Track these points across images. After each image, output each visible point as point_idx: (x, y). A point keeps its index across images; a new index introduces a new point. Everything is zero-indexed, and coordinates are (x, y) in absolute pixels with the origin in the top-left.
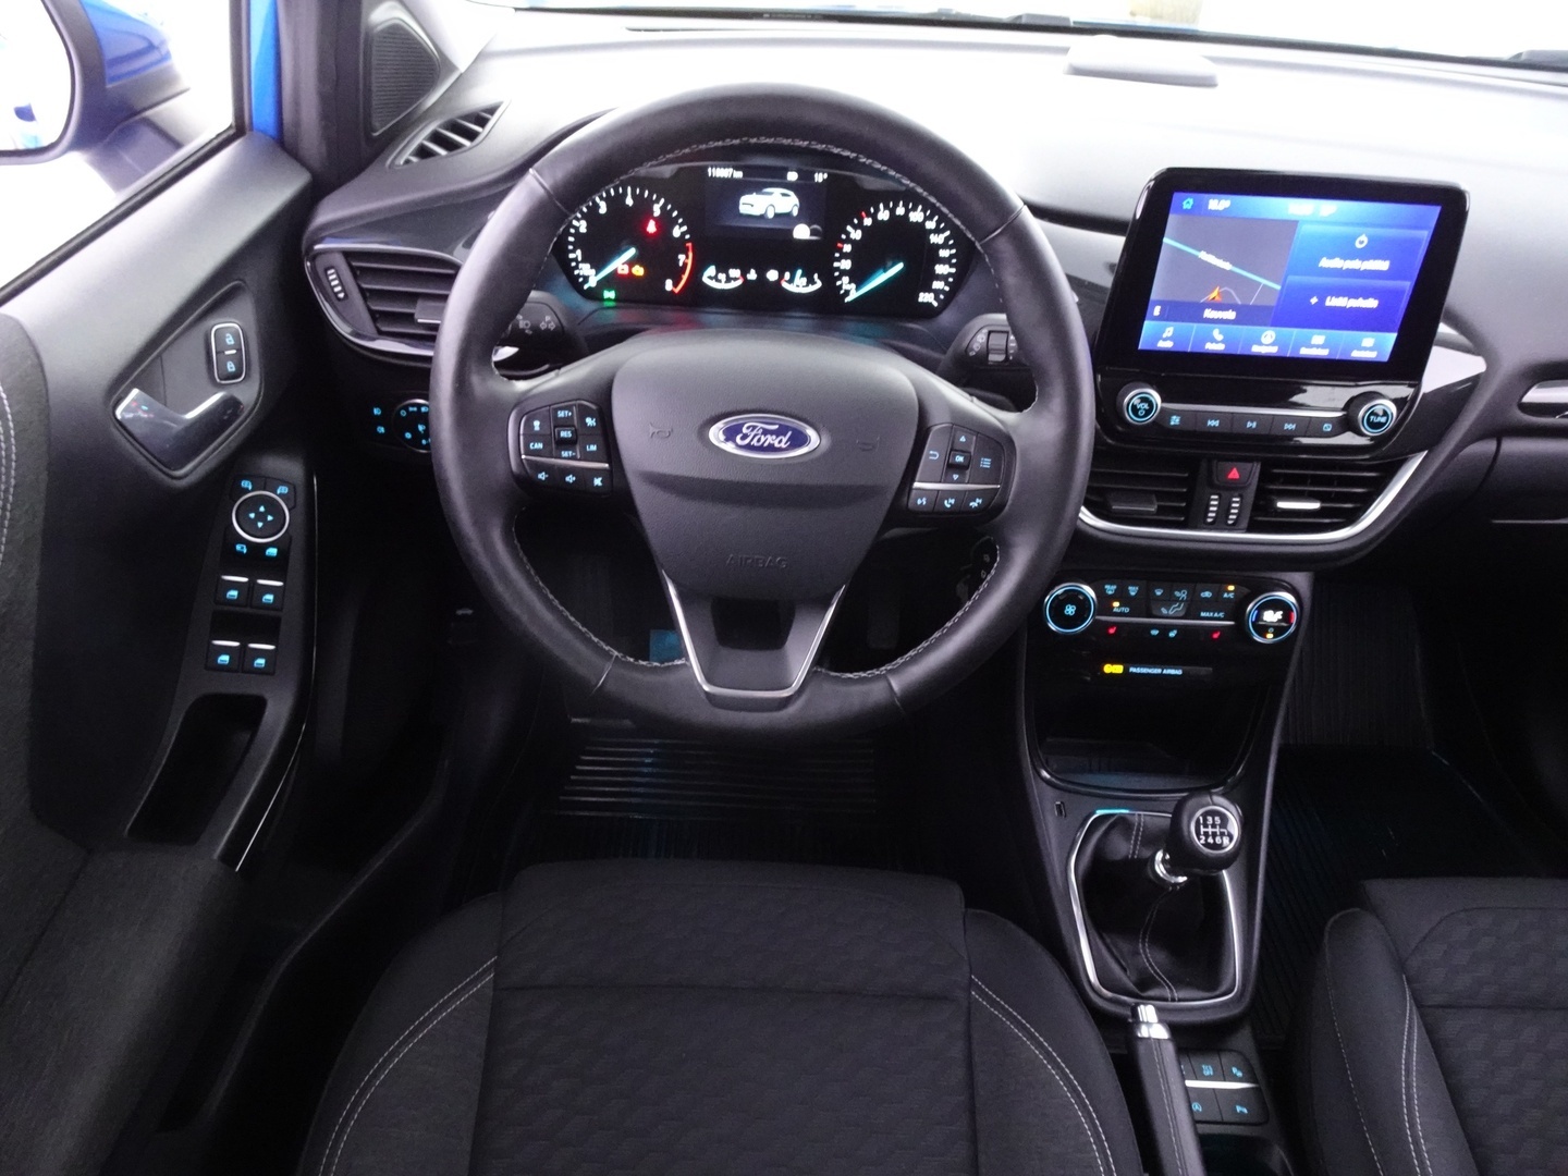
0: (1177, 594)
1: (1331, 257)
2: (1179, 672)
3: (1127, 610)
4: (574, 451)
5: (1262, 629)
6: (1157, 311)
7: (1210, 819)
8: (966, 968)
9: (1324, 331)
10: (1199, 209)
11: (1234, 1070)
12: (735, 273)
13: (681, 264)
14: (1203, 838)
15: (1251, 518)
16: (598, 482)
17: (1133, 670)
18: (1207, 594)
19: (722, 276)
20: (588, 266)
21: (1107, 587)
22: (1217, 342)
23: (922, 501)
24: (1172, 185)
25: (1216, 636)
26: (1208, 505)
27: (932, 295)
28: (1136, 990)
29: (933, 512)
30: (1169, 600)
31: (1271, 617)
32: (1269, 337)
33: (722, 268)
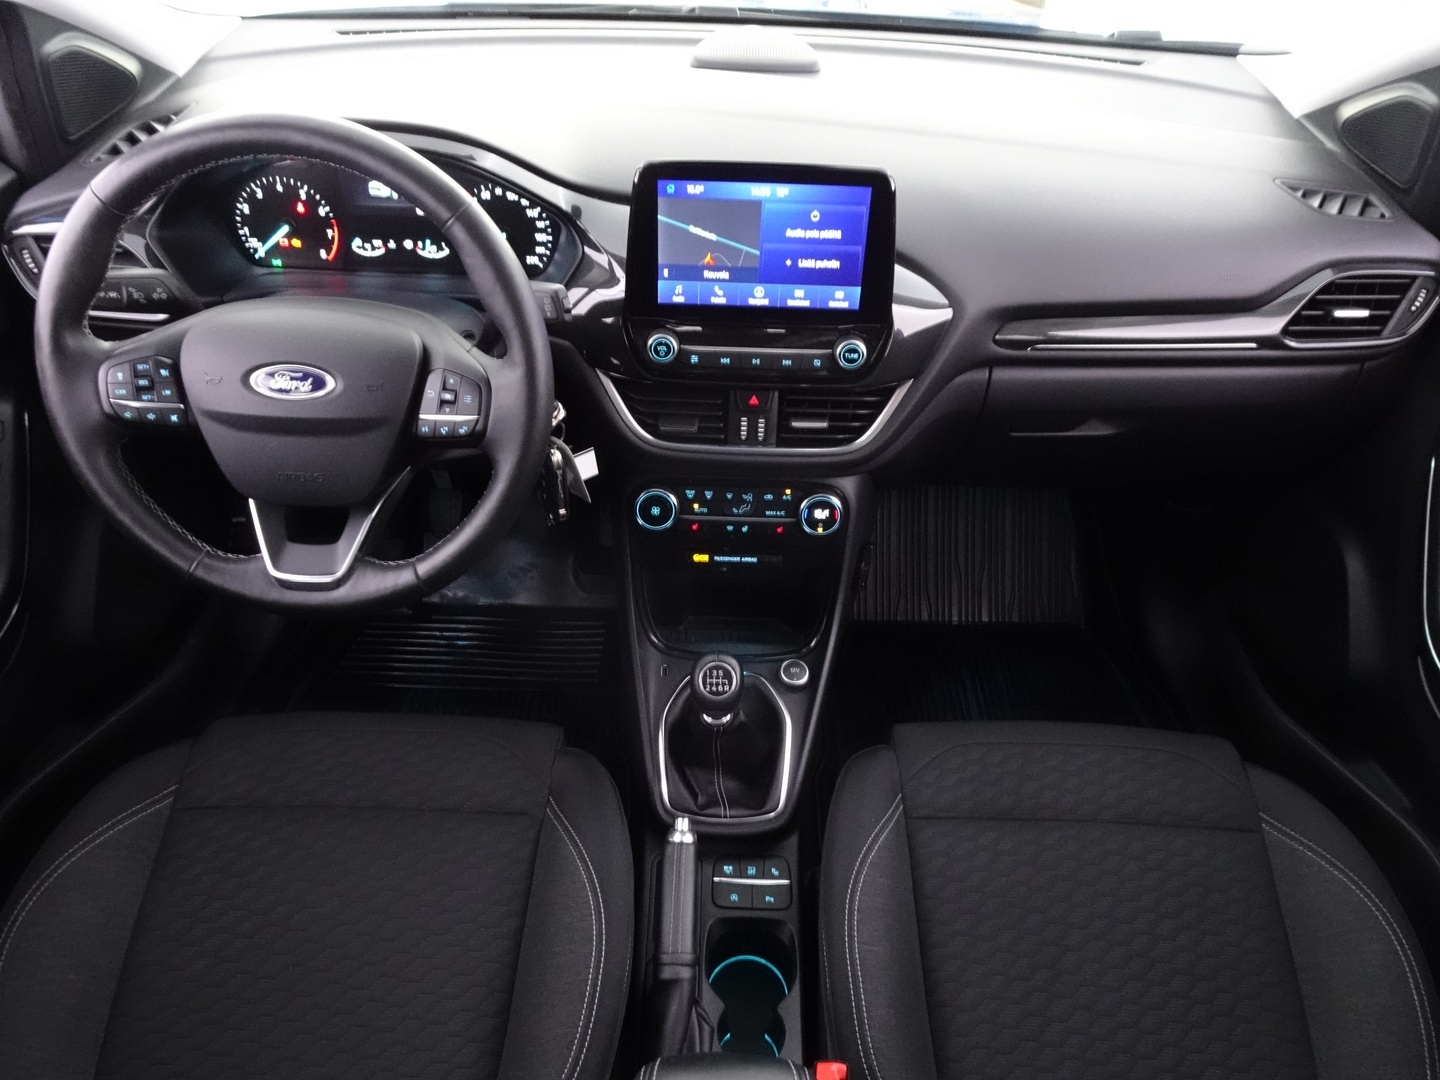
0: (744, 497)
1: (794, 228)
2: (754, 560)
3: (705, 510)
4: (153, 395)
5: (813, 523)
6: (666, 272)
7: (715, 672)
8: (546, 791)
9: (803, 286)
10: (681, 194)
11: (773, 870)
12: (378, 243)
13: (330, 238)
14: (708, 686)
15: (778, 436)
16: (174, 418)
17: (717, 558)
18: (769, 497)
19: (368, 246)
20: (255, 240)
21: (687, 492)
22: (719, 297)
23: (425, 429)
24: (654, 175)
25: (780, 530)
26: (740, 426)
27: (536, 258)
28: (698, 811)
29: (434, 437)
30: (741, 502)
31: (821, 514)
32: (759, 292)
33: (367, 239)
